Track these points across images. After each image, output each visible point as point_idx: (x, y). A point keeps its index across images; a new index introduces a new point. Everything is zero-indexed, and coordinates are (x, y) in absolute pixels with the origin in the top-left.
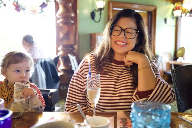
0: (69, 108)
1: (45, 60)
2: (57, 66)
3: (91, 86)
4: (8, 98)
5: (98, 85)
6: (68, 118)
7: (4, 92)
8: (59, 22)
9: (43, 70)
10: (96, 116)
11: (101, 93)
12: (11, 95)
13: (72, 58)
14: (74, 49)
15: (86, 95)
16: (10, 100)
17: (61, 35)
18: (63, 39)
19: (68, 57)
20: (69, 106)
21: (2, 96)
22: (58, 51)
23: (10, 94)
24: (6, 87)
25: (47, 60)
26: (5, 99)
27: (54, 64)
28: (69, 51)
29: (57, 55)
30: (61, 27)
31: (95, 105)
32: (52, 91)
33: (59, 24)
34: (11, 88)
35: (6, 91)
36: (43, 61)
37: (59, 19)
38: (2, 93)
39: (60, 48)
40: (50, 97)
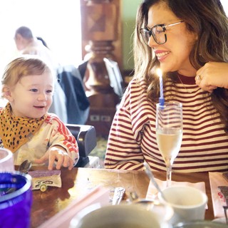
1: (64, 69)
2: (85, 79)
4: (14, 139)
7: (7, 129)
9: (62, 87)
10: (172, 180)
12: (19, 133)
13: (111, 66)
14: (113, 48)
16: (18, 142)
17: (91, 23)
18: (93, 30)
19: (104, 64)
21: (4, 135)
22: (84, 53)
23: (17, 132)
25: (68, 70)
27: (79, 77)
28: (105, 52)
29: (83, 59)
30: (90, 8)
33: (87, 2)
34: (18, 122)
35: (11, 126)
36: (61, 72)
38: (3, 130)
39: (88, 47)
40: (81, 140)
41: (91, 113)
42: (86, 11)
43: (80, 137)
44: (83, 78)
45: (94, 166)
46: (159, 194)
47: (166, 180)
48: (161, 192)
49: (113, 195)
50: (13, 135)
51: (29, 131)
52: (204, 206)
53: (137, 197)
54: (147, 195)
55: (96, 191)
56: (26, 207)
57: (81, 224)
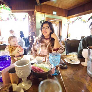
3: (38, 47)
5: (40, 47)
8: (29, 24)
14: (35, 34)
16: (12, 51)
17: (30, 29)
19: (33, 37)
22: (29, 34)
25: (26, 37)
27: (28, 39)
28: (33, 34)
31: (39, 53)
32: (26, 48)
36: (24, 38)
39: (30, 33)
42: (30, 27)
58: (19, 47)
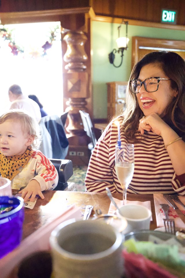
0: (90, 186)
1: (50, 118)
2: (65, 126)
4: (9, 172)
5: (130, 158)
6: (88, 201)
8: (67, 67)
9: (49, 131)
10: (127, 200)
11: (135, 169)
12: (12, 168)
13: (85, 116)
14: (86, 103)
15: (113, 170)
16: (12, 174)
17: (70, 85)
18: (72, 90)
19: (79, 115)
20: (89, 184)
21: (2, 169)
22: (65, 107)
24: (5, 158)
25: (53, 119)
26: (6, 174)
27: (61, 124)
28: (80, 106)
29: (64, 111)
30: (70, 74)
32: (64, 162)
33: (68, 70)
35: (6, 163)
36: (48, 120)
37: (67, 63)
38: (1, 165)
39: (69, 102)
40: (62, 170)
41: (70, 150)
42: (67, 77)
43: (61, 168)
44: (64, 124)
45: (71, 190)
46: (117, 211)
47: (122, 200)
48: (119, 210)
49: (84, 211)
50: (8, 170)
51: (19, 165)
52: (150, 218)
53: (101, 213)
54: (109, 211)
55: (72, 209)
56: (20, 222)
57: (58, 235)
58: (39, 158)
